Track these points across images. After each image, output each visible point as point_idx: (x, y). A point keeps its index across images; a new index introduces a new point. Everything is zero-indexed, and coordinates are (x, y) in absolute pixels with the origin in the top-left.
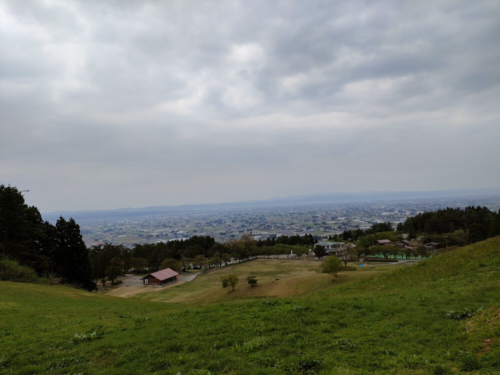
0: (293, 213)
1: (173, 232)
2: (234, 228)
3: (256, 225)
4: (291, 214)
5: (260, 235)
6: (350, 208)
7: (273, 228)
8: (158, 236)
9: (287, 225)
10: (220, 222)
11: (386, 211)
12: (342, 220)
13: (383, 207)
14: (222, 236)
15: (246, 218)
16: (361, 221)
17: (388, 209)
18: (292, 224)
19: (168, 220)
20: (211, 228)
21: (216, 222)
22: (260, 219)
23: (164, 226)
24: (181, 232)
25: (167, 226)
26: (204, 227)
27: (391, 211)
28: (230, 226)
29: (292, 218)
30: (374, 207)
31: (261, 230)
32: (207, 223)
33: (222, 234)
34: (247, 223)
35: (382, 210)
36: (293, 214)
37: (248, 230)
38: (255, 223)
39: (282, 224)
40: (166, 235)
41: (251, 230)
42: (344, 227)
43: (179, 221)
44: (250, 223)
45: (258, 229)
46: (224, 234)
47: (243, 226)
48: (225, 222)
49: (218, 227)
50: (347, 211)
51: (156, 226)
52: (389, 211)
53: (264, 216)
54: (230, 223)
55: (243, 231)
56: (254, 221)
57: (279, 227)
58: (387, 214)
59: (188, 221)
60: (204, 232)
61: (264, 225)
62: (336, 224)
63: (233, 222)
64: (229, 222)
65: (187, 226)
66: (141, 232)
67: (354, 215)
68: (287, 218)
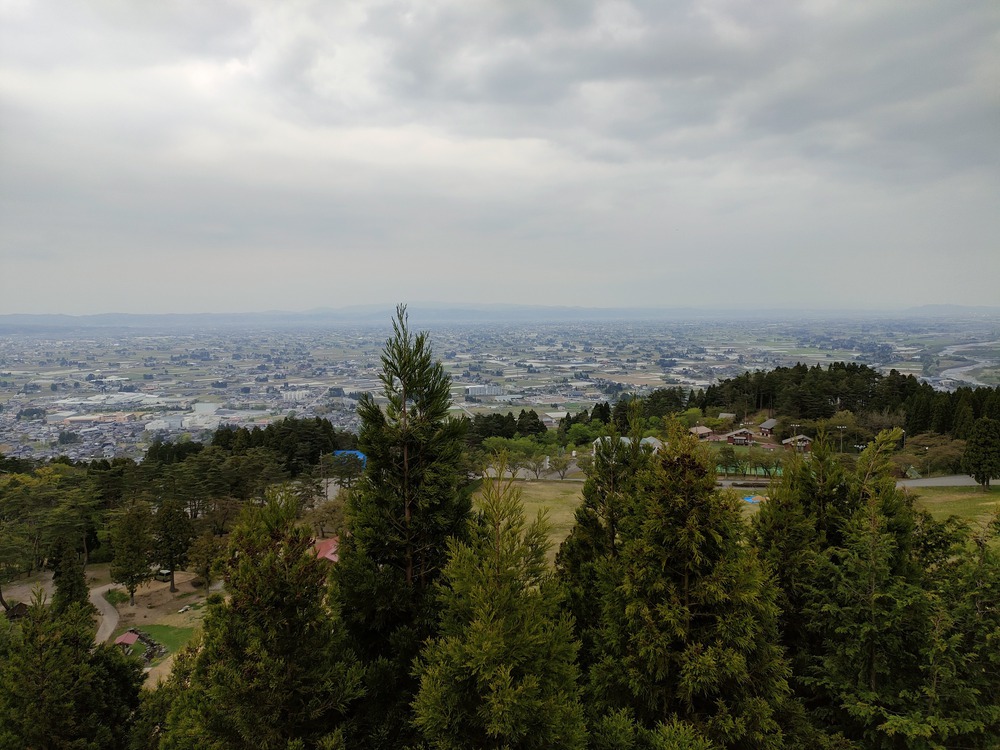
0: (365, 343)
1: (90, 377)
2: (242, 372)
3: (292, 366)
4: (360, 345)
5: (306, 387)
6: (474, 336)
7: (330, 374)
8: (54, 388)
9: (359, 367)
10: (204, 356)
11: (541, 344)
12: (465, 360)
13: (533, 335)
14: (221, 390)
15: (264, 349)
16: (501, 363)
17: (544, 340)
18: (369, 366)
19: (69, 350)
20: (185, 370)
21: (194, 357)
22: (296, 353)
23: (64, 363)
24: (113, 378)
25: (71, 363)
26: (167, 368)
27: (550, 343)
28: (231, 367)
29: (366, 354)
30: (517, 335)
31: (306, 377)
32: (173, 359)
33: (217, 385)
34: (269, 360)
35: (533, 341)
36: (363, 344)
37: (277, 377)
38: (287, 361)
39: (349, 366)
40: (77, 385)
41: (284, 377)
42: (475, 373)
43: (99, 351)
44: (277, 361)
45: (297, 374)
46: (223, 385)
47: (262, 368)
48: (217, 358)
49: (203, 370)
50: (471, 342)
51: (42, 363)
52: (546, 345)
53: (303, 346)
54: (230, 360)
55: (266, 380)
56: (285, 357)
57: (342, 372)
58: (544, 349)
59: (122, 353)
60: (170, 380)
61: (310, 366)
62: (457, 367)
63: (236, 357)
64: (226, 359)
65: (125, 365)
66: (5, 375)
67: (486, 351)
68: (353, 351)
